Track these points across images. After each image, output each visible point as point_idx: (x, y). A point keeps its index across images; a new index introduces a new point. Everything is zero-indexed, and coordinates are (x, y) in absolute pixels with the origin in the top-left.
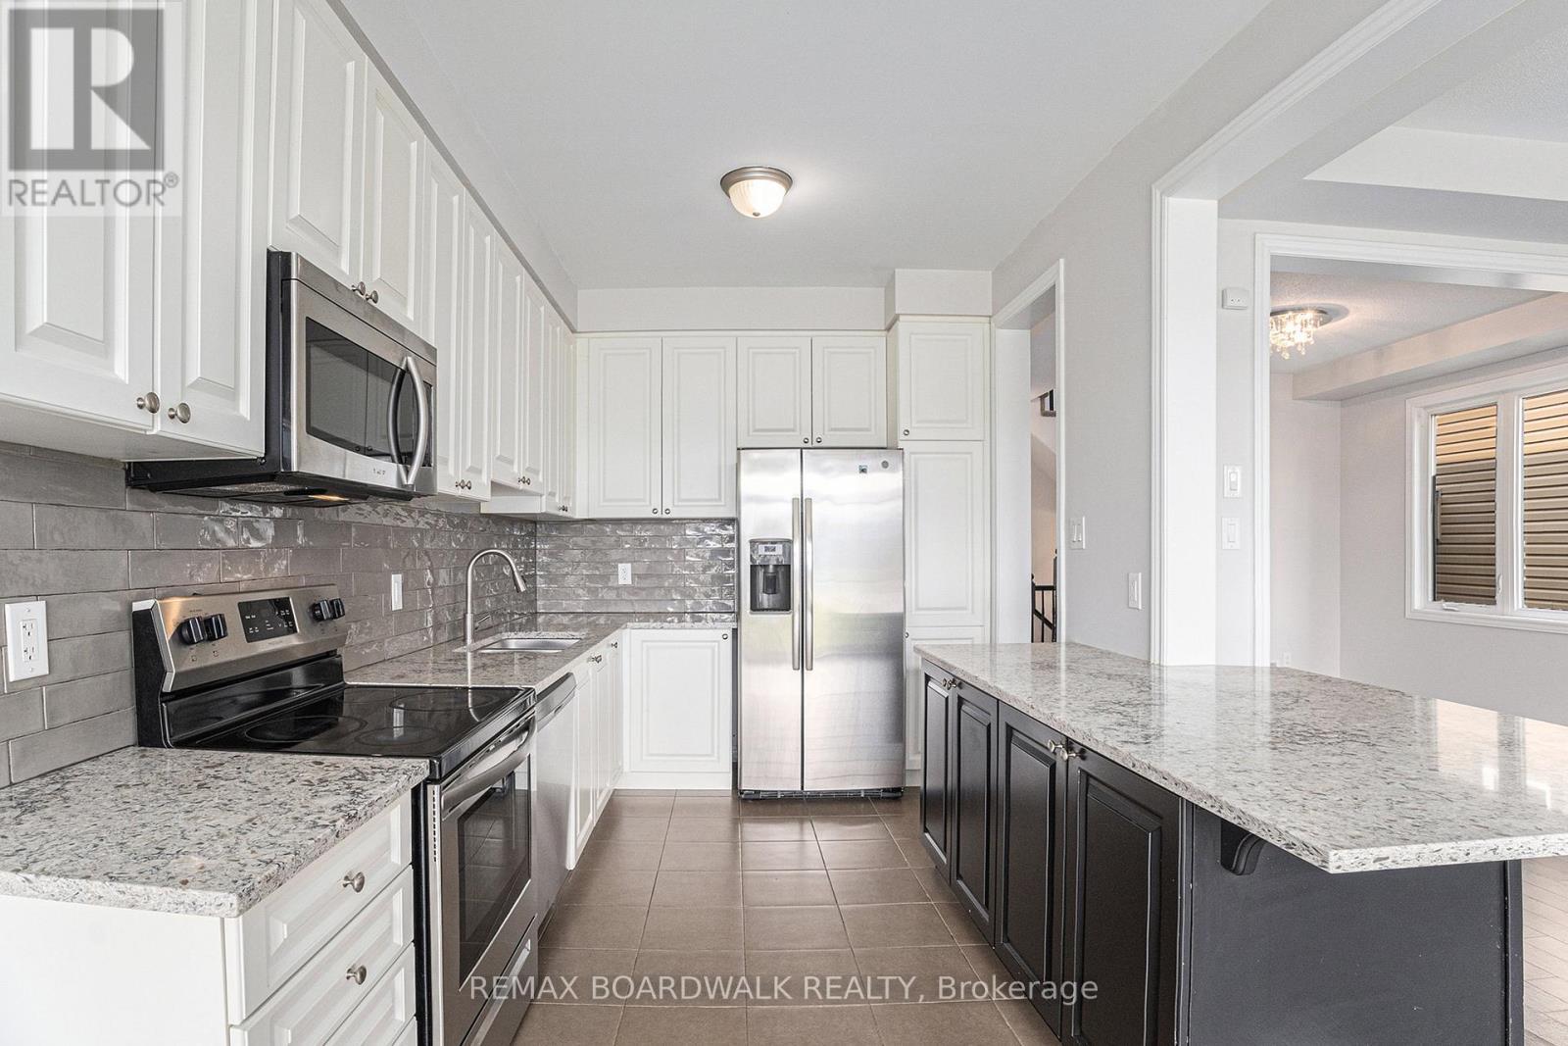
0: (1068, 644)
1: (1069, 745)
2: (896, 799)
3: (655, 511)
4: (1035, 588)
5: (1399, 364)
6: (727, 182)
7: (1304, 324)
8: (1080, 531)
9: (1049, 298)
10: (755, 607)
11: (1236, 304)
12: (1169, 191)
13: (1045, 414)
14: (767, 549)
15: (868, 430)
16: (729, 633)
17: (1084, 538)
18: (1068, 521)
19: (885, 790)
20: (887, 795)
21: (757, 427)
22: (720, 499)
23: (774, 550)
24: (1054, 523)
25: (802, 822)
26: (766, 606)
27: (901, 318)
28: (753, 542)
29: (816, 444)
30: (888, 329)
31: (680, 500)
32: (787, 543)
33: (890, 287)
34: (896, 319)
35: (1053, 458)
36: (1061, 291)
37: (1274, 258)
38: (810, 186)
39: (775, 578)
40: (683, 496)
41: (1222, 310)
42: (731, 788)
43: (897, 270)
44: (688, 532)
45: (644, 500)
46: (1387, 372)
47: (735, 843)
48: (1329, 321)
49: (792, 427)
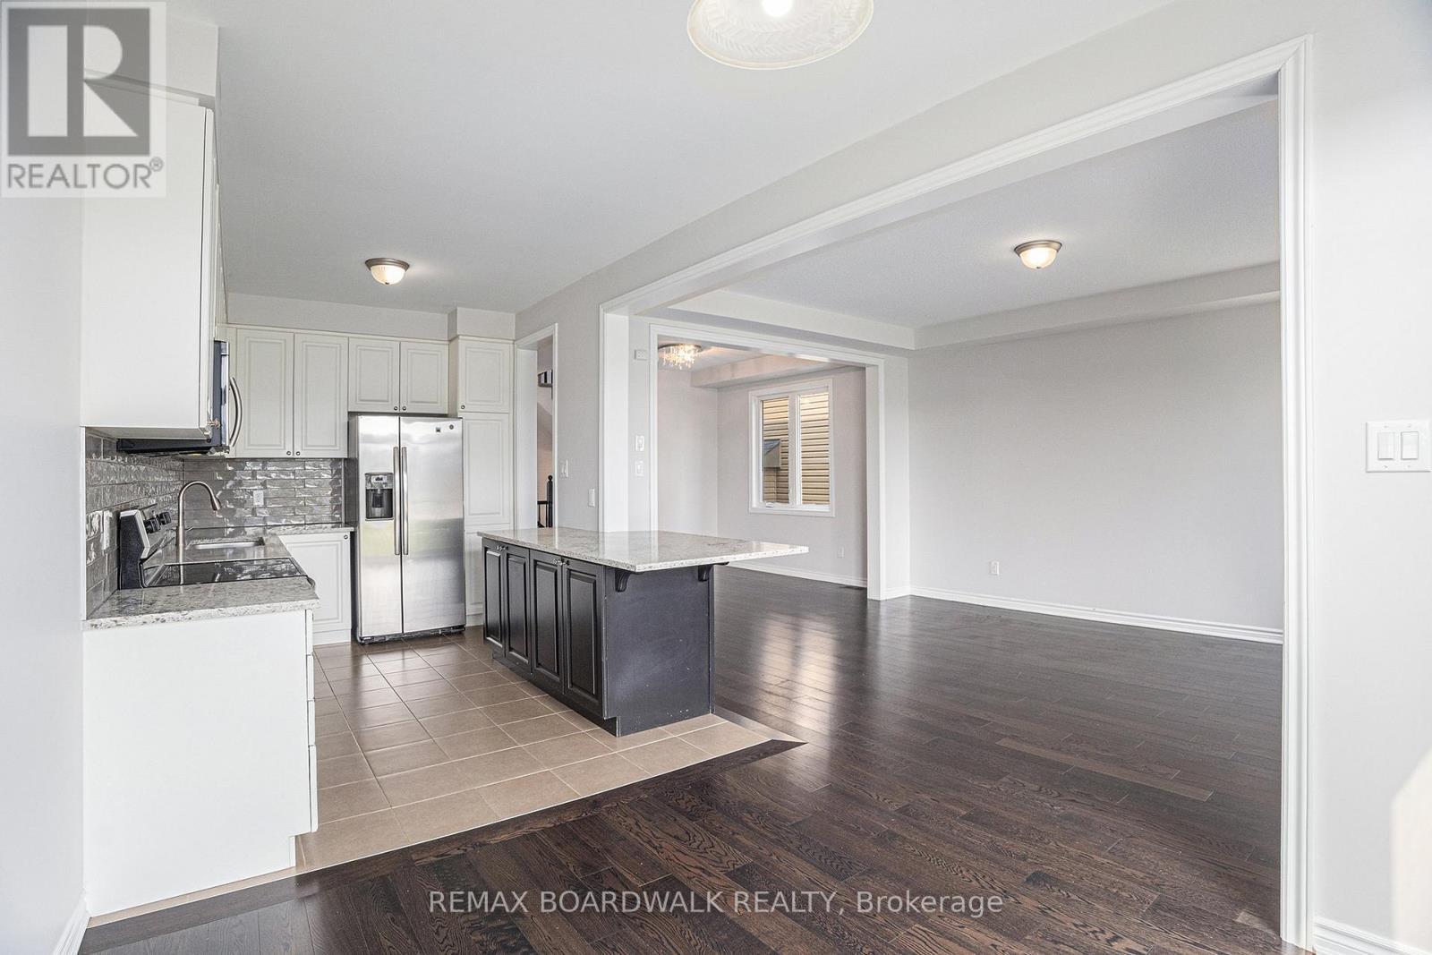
0: (559, 527)
1: (563, 558)
2: (460, 633)
3: (288, 453)
4: (539, 503)
5: (741, 374)
6: (370, 263)
7: (689, 352)
8: (565, 468)
9: (550, 340)
10: (369, 516)
11: (641, 357)
12: (606, 311)
13: (540, 385)
14: (377, 479)
15: (436, 403)
16: (349, 534)
17: (567, 471)
18: (559, 462)
19: (453, 627)
20: (455, 631)
21: (362, 398)
22: (336, 445)
23: (382, 479)
24: (551, 460)
25: (403, 651)
26: (377, 515)
27: (461, 337)
28: (369, 476)
29: (402, 411)
30: (450, 341)
31: (306, 446)
32: (391, 476)
33: (453, 316)
34: (457, 337)
35: (551, 418)
36: (556, 340)
37: (659, 337)
38: (417, 270)
39: (381, 497)
40: (309, 443)
41: (634, 361)
42: (350, 640)
43: (459, 309)
44: (307, 467)
45: (280, 446)
46: (737, 378)
47: (356, 670)
48: (702, 350)
49: (386, 399)
